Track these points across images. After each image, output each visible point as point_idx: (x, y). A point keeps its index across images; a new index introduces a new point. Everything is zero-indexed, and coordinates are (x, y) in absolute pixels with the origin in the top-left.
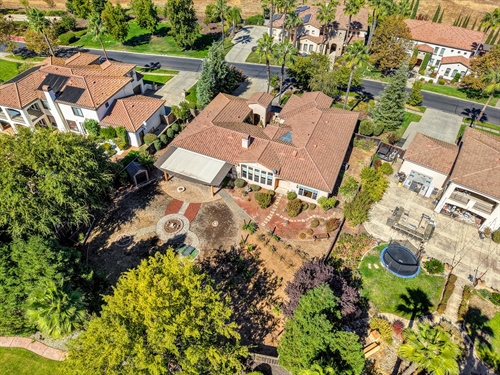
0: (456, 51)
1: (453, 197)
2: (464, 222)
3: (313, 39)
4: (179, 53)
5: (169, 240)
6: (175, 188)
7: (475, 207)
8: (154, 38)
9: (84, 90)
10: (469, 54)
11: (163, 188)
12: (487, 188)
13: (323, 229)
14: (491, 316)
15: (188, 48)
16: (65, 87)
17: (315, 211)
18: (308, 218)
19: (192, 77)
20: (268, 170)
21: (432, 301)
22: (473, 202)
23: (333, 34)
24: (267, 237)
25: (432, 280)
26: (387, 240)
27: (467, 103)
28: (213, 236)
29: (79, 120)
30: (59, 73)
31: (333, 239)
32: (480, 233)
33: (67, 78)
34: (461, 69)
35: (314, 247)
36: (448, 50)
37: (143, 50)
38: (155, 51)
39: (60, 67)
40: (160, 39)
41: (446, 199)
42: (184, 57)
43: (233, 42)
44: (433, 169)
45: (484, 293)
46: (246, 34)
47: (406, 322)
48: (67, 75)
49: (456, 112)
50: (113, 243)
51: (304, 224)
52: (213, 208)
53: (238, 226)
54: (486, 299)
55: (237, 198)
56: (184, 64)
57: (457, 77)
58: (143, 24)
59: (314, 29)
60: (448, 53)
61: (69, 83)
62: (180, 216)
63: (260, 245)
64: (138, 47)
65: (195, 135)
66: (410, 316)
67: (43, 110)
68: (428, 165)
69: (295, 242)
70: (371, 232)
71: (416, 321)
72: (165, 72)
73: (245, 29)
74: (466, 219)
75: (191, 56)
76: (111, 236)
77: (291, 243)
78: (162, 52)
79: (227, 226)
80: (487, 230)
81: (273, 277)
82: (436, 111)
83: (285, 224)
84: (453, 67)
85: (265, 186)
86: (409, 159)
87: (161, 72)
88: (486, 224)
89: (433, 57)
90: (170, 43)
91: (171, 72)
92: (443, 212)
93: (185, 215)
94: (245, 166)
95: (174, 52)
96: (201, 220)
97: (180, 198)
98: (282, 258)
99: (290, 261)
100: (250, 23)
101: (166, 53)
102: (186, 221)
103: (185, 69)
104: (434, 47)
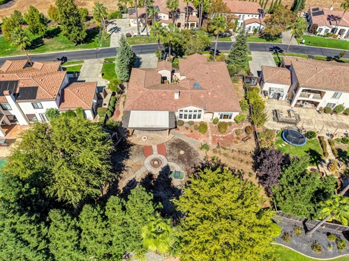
0: (251, 15)
1: (301, 96)
2: (307, 108)
3: (165, 22)
4: (74, 48)
5: (160, 172)
6: (140, 139)
7: (313, 98)
8: (46, 40)
9: (37, 87)
10: (258, 16)
11: (132, 142)
12: (319, 86)
13: (244, 134)
14: (347, 150)
15: (79, 43)
16: (18, 89)
17: (233, 126)
18: (231, 131)
19: (96, 63)
20: (198, 109)
21: (320, 153)
22: (312, 95)
23: (177, 17)
24: (218, 150)
25: (312, 142)
26: (279, 129)
27: (269, 44)
28: (186, 160)
29: (37, 112)
30: (7, 80)
31: (253, 138)
32: (318, 111)
33: (17, 82)
34: (257, 25)
35: (247, 146)
36: (246, 15)
37: (44, 51)
38: (54, 50)
39: (4, 75)
40: (51, 40)
41: (297, 97)
42: (80, 50)
43: (109, 33)
44: (282, 83)
45: (338, 140)
46: (114, 26)
47: (316, 168)
48: (15, 79)
49: (266, 51)
50: (124, 188)
51: (232, 135)
52: (173, 143)
53: (196, 149)
54: (340, 142)
55: (183, 133)
56: (83, 54)
57: (255, 30)
58: (35, 31)
59: (164, 15)
60: (247, 17)
61: (21, 85)
62: (155, 155)
63: (217, 155)
64: (37, 49)
65: (138, 100)
66: (315, 164)
67: (3, 112)
68: (278, 82)
69: (234, 147)
70: (270, 128)
71: (319, 166)
72: (73, 63)
73: (111, 23)
74: (308, 106)
75: (85, 48)
76: (119, 184)
77: (233, 148)
78: (59, 49)
79: (190, 151)
80: (321, 108)
81: (237, 170)
82: (257, 52)
83: (222, 139)
84: (252, 25)
85: (197, 120)
86: (267, 82)
87: (69, 64)
88: (319, 106)
89: (239, 21)
90: (62, 42)
91: (78, 62)
92: (296, 105)
93: (159, 153)
94: (182, 111)
95: (70, 47)
96: (171, 153)
97: (148, 144)
98: (233, 158)
99: (239, 158)
100: (112, 18)
101: (64, 49)
102: (162, 157)
103: (87, 58)
104: (238, 15)
